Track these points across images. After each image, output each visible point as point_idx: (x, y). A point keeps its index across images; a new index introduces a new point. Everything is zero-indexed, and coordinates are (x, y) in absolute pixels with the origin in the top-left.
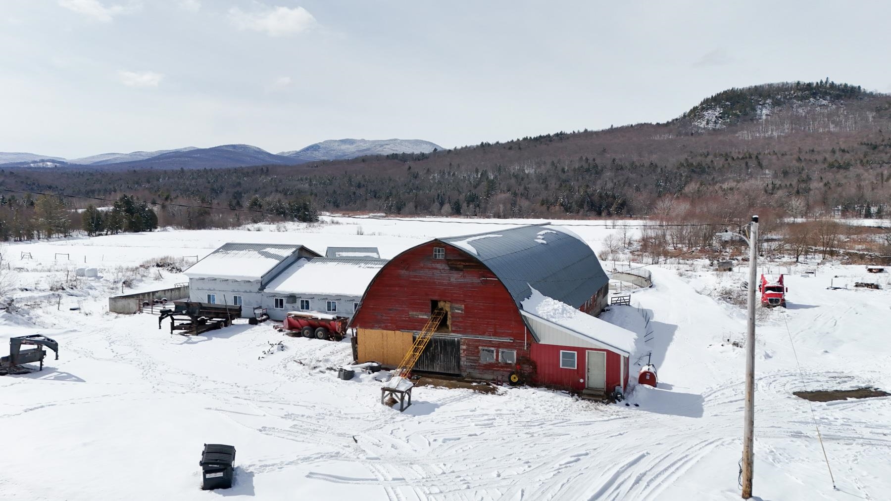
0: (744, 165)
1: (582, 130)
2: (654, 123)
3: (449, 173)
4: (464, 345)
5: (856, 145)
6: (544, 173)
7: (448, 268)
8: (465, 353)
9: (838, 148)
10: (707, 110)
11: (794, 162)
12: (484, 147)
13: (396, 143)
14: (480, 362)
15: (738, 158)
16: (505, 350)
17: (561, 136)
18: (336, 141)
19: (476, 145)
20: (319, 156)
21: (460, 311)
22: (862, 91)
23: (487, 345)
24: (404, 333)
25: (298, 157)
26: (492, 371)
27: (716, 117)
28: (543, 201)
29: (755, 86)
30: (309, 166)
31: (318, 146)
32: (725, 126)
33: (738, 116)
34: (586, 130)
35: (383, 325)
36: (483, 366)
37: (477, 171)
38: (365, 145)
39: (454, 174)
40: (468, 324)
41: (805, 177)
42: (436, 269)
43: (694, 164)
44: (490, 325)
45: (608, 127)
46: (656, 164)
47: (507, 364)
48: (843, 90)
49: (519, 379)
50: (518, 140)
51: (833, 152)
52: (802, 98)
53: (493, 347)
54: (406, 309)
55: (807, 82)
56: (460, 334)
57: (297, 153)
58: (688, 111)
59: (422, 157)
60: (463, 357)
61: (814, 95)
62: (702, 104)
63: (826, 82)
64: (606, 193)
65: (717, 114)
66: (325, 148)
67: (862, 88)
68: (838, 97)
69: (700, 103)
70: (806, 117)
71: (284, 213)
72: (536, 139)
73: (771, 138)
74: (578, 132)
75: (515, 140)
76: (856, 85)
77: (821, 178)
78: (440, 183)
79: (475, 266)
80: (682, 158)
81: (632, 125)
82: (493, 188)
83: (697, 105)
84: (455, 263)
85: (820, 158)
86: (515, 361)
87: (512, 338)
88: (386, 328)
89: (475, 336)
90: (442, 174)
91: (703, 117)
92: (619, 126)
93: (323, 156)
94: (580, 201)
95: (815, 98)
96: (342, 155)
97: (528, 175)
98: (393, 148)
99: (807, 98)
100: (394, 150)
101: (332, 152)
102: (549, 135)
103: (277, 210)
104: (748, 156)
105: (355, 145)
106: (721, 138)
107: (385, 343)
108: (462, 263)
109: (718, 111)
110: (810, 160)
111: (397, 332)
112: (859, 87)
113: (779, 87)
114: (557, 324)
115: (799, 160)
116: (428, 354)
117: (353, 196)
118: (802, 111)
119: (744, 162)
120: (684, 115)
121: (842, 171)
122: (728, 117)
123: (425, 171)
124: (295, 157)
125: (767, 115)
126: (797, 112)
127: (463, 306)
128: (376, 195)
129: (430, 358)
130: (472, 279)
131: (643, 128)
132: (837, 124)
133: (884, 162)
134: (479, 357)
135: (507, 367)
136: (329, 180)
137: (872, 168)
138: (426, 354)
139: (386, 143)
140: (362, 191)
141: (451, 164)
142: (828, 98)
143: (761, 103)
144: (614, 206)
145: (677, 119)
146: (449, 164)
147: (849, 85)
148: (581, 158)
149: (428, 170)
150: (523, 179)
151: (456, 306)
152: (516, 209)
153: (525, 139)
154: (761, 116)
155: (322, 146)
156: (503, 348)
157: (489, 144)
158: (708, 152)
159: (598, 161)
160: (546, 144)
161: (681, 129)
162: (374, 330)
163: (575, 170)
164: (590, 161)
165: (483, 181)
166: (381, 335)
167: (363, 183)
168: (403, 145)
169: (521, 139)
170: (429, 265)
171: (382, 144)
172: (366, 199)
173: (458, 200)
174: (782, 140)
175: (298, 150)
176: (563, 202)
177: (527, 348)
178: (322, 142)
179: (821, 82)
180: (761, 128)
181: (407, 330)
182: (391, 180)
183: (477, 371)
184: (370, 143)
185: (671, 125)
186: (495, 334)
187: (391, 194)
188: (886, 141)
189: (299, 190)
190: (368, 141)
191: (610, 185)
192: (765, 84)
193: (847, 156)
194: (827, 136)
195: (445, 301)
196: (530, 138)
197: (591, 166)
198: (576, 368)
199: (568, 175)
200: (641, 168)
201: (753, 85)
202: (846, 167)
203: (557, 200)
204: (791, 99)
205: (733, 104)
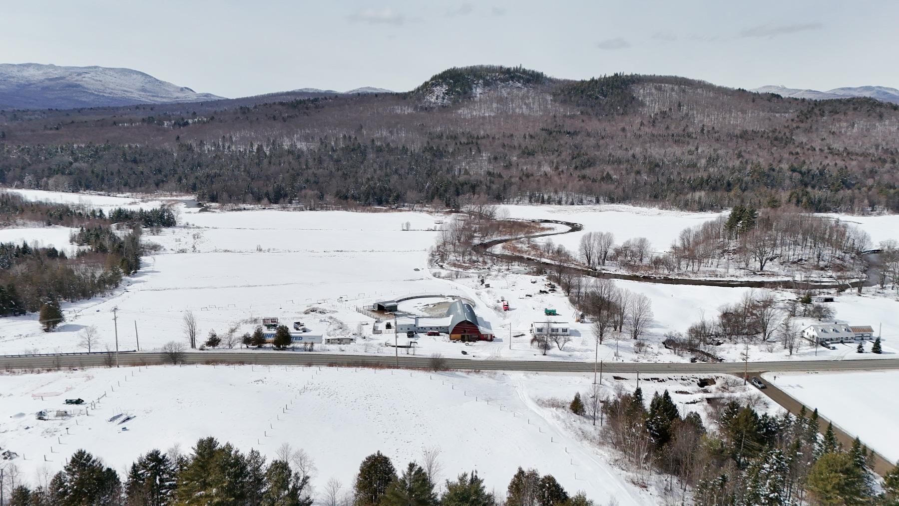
5: (539, 131)
9: (528, 133)
10: (436, 86)
11: (501, 147)
12: (245, 113)
27: (443, 93)
29: (471, 67)
32: (450, 102)
33: (460, 94)
43: (434, 147)
48: (531, 75)
51: (525, 137)
52: (502, 81)
61: (512, 78)
62: (432, 79)
63: (520, 68)
65: (444, 90)
67: (544, 74)
68: (528, 81)
69: (430, 79)
70: (507, 97)
73: (484, 117)
76: (540, 71)
80: (425, 140)
83: (428, 81)
85: (516, 143)
91: (433, 92)
95: (513, 81)
99: (508, 81)
101: (12, 80)
105: (42, 72)
106: (448, 113)
109: (445, 88)
110: (511, 145)
112: (542, 73)
113: (487, 69)
115: (504, 145)
118: (504, 92)
119: (468, 148)
121: (530, 158)
122: (452, 94)
125: (481, 94)
126: (501, 92)
132: (527, 106)
133: (555, 150)
137: (547, 155)
142: (522, 81)
143: (475, 82)
154: (476, 94)
159: (360, 140)
161: (416, 102)
171: (80, 71)
174: (492, 119)
179: (517, 68)
180: (476, 106)
188: (558, 127)
192: (478, 66)
193: (533, 143)
194: (521, 118)
200: (396, 150)
201: (470, 65)
204: (496, 80)
205: (455, 82)
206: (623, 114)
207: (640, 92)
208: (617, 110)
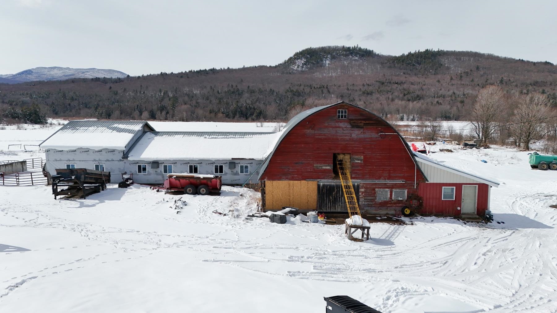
0: (321, 92)
1: (226, 68)
2: (268, 66)
3: (140, 92)
4: (362, 188)
5: (374, 82)
6: (206, 94)
7: (350, 126)
8: (363, 194)
9: (366, 83)
10: (298, 59)
11: (346, 90)
12: (163, 75)
13: (94, 71)
14: (376, 201)
15: (317, 88)
16: (398, 190)
17: (213, 71)
18: (46, 68)
19: (157, 74)
20: (33, 78)
21: (359, 161)
22: (374, 53)
23: (383, 187)
24: (309, 182)
25: (15, 79)
26: (386, 207)
27: (302, 64)
28: (210, 110)
29: (322, 47)
30: (28, 85)
31: (31, 71)
32: (307, 70)
33: (314, 64)
34: (228, 68)
35: (289, 177)
36: (379, 204)
37: (160, 91)
38: (70, 72)
39: (144, 93)
40: (366, 171)
41: (352, 99)
42: (339, 127)
43: (294, 90)
44: (386, 170)
45: (242, 67)
46: (273, 90)
47: (399, 200)
48: (365, 52)
49: (410, 212)
50: (186, 72)
51: (364, 85)
53: (387, 188)
54: (311, 162)
55: (348, 46)
56: (359, 179)
57: (14, 76)
58: (287, 59)
59: (119, 80)
60: (361, 198)
61: (351, 54)
62: (294, 55)
63: (357, 47)
64: (250, 106)
65: (303, 62)
66: (36, 73)
67: (374, 51)
68: (363, 56)
69: (293, 55)
70: (348, 66)
71: (18, 117)
72: (198, 72)
73: (332, 77)
74: (224, 68)
75: (184, 72)
76: (371, 49)
77: (360, 100)
78: (134, 98)
79: (374, 123)
80: (287, 87)
81: (256, 66)
82: (176, 102)
83: (292, 56)
84: (356, 122)
85: (358, 88)
86: (406, 198)
87: (405, 180)
88: (293, 179)
89: (372, 180)
90: (135, 92)
91: (295, 63)
92: (249, 66)
93: (35, 79)
94: (234, 111)
95: (352, 55)
96: (52, 78)
97: (196, 95)
98: (93, 75)
99: (348, 55)
100: (93, 76)
101: (44, 76)
102: (206, 70)
103: (12, 115)
104: (322, 87)
105: (62, 71)
106: (306, 76)
107: (291, 192)
108: (362, 122)
109: (303, 61)
110: (353, 90)
111: (303, 182)
113: (333, 48)
114: (445, 167)
115: (348, 89)
116: (331, 198)
117: (68, 106)
118: (346, 63)
119: (320, 90)
120: (285, 62)
121: (369, 96)
122: (309, 64)
123: (123, 90)
124: (12, 78)
125: (328, 64)
126: (344, 63)
127: (362, 157)
128: (86, 106)
129: (332, 201)
130: (371, 134)
131: (262, 68)
132: (363, 70)
133: (388, 91)
134: (376, 197)
135: (399, 203)
136: (46, 95)
137: (383, 94)
138: (329, 198)
139: (87, 71)
140: (75, 103)
141: (141, 86)
142: (358, 55)
143: (325, 57)
144: (255, 114)
145: (281, 64)
146: (140, 86)
147: (368, 49)
148: (229, 85)
149: (125, 90)
150: (193, 97)
151: (356, 157)
152: (195, 116)
153: (190, 72)
154: (326, 64)
155: (34, 71)
156: (396, 188)
157: (166, 74)
158: (300, 84)
159: (239, 87)
160: (204, 75)
161: (283, 70)
162: (281, 181)
163: (226, 92)
164: (234, 87)
165: (165, 98)
166: (288, 185)
167: (75, 97)
168: (100, 73)
169: (187, 71)
170: (333, 124)
171: (84, 71)
172: (80, 109)
173: (152, 109)
174: (338, 78)
175: (14, 73)
176: (223, 111)
177: (417, 187)
178: (34, 68)
179: (355, 47)
180: (326, 71)
181: (312, 180)
182: (97, 96)
183: (374, 208)
184: (74, 71)
185: (278, 68)
186: (390, 178)
187: (98, 105)
188: (388, 80)
189: (23, 102)
190: (72, 69)
191: (249, 102)
192: (327, 46)
193: (371, 88)
194: (359, 77)
195: (344, 154)
196: (194, 71)
197: (236, 90)
198: (454, 199)
199: (222, 95)
200: (265, 92)
201: (321, 46)
202: (371, 93)
203: (219, 110)
204: (340, 55)
205: (311, 57)
206: (434, 74)
207: (445, 61)
208: (430, 72)
